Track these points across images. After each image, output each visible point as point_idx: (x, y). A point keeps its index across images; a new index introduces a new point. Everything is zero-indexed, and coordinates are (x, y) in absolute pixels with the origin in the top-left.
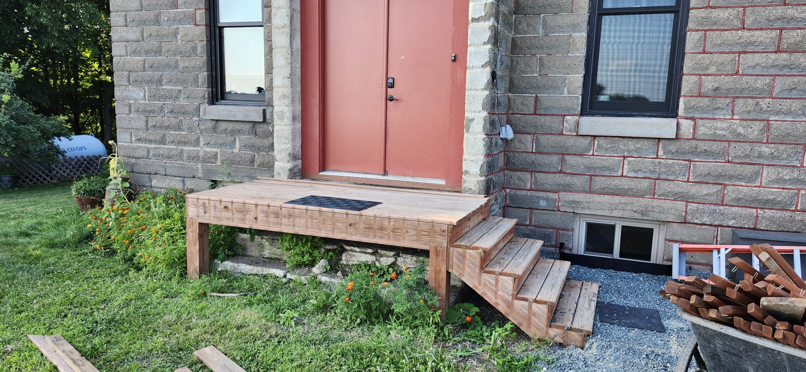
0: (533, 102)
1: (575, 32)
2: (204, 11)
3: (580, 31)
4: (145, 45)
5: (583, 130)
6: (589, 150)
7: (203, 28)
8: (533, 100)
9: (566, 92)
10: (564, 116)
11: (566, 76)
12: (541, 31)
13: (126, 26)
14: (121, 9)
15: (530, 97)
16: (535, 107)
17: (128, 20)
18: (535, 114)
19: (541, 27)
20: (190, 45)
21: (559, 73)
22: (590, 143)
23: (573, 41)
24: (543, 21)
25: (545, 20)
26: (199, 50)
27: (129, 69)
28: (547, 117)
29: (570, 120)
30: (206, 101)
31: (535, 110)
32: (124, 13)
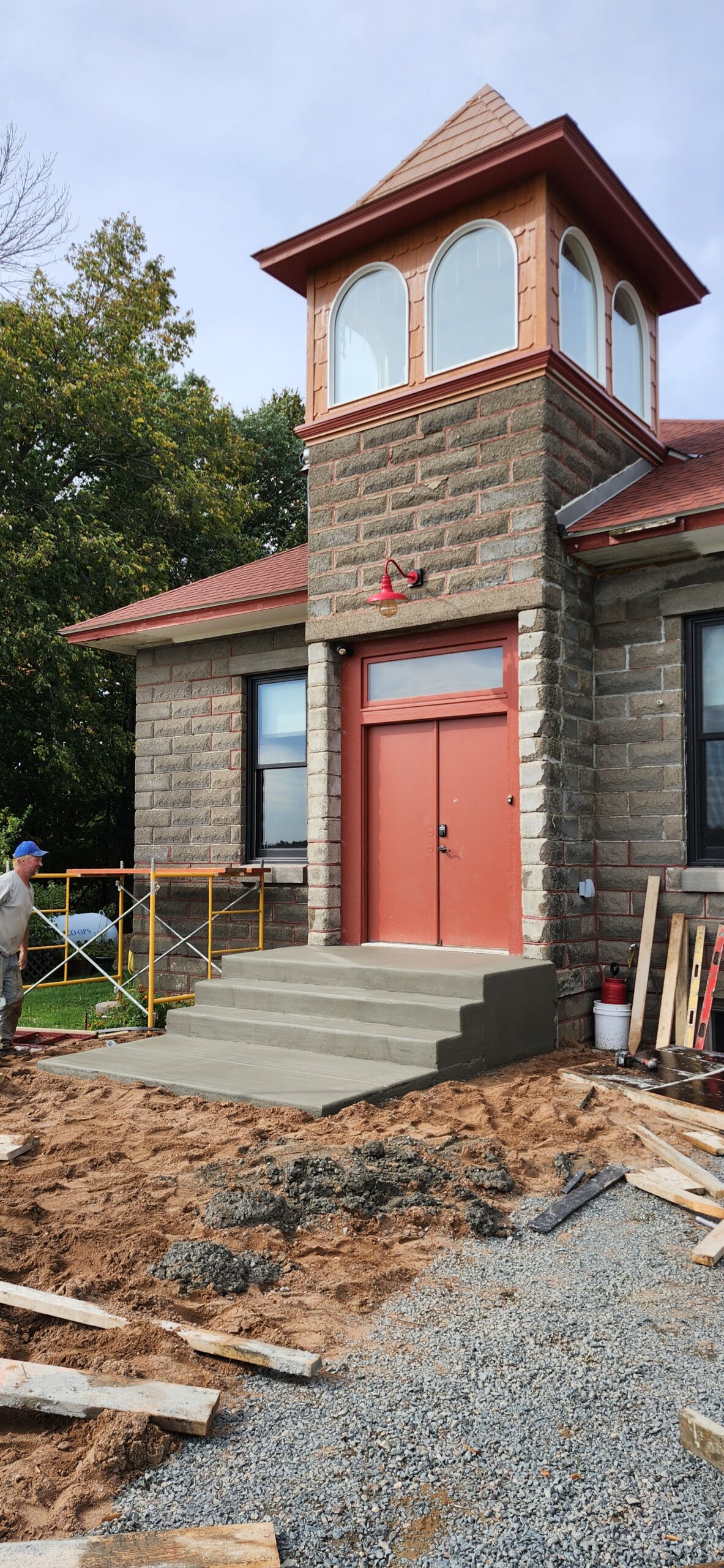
0: (625, 850)
1: (668, 763)
2: (240, 752)
3: (675, 762)
4: (173, 795)
5: (689, 885)
6: (699, 912)
7: (239, 771)
8: (626, 848)
9: (664, 837)
10: (665, 867)
11: (663, 817)
12: (627, 762)
13: (152, 773)
14: (147, 753)
15: (621, 845)
16: (629, 856)
17: (155, 766)
18: (629, 865)
19: (627, 758)
20: (224, 792)
21: (654, 813)
22: (699, 902)
23: (667, 774)
24: (629, 751)
25: (631, 750)
26: (233, 798)
27: (152, 824)
28: (644, 869)
29: (672, 872)
30: (238, 859)
31: (629, 860)
32: (151, 758)
